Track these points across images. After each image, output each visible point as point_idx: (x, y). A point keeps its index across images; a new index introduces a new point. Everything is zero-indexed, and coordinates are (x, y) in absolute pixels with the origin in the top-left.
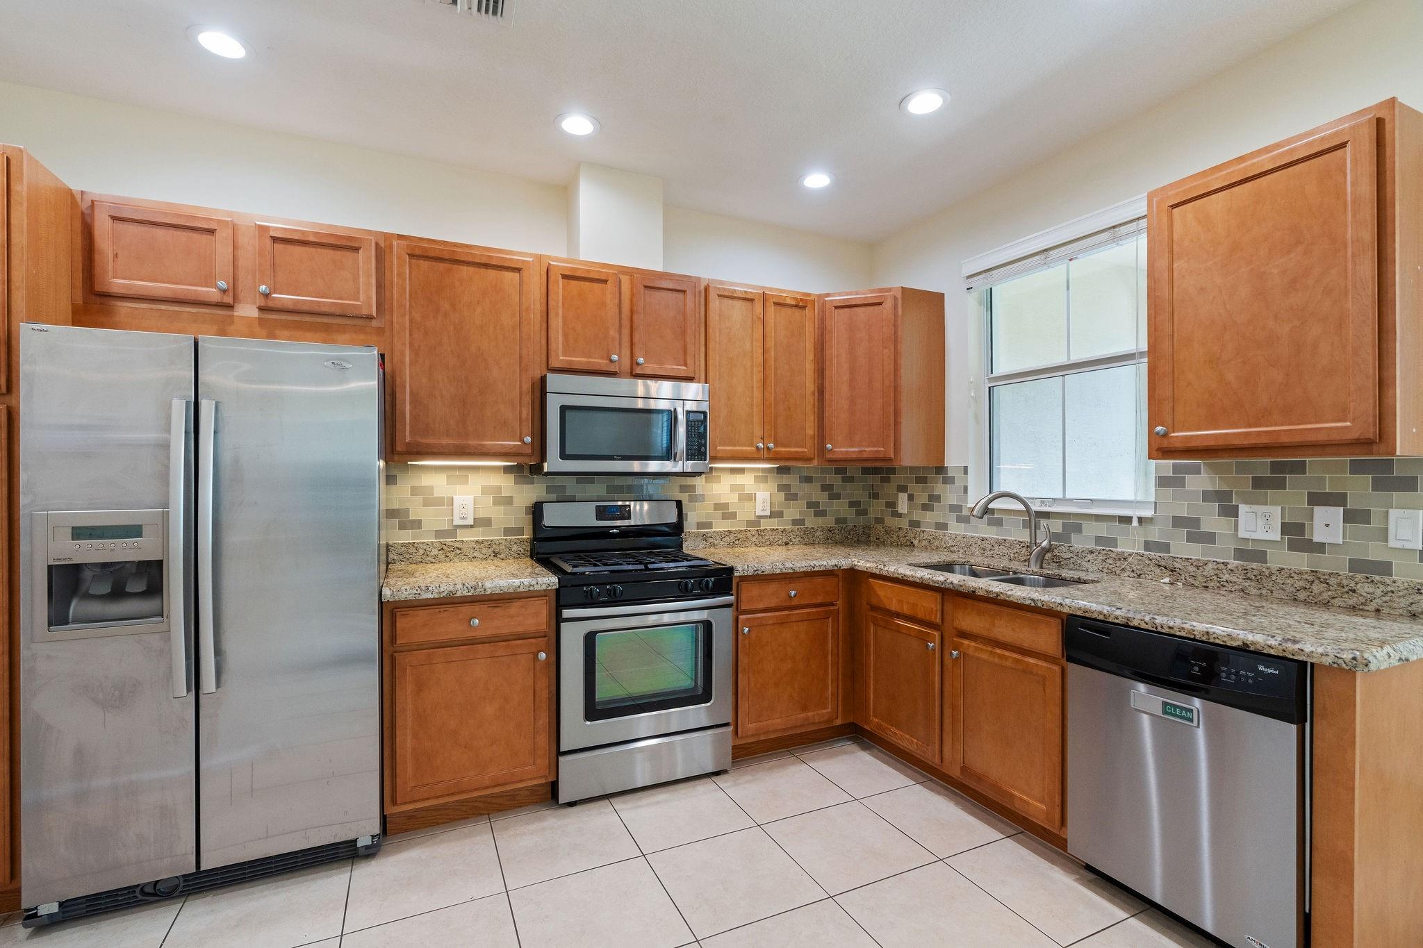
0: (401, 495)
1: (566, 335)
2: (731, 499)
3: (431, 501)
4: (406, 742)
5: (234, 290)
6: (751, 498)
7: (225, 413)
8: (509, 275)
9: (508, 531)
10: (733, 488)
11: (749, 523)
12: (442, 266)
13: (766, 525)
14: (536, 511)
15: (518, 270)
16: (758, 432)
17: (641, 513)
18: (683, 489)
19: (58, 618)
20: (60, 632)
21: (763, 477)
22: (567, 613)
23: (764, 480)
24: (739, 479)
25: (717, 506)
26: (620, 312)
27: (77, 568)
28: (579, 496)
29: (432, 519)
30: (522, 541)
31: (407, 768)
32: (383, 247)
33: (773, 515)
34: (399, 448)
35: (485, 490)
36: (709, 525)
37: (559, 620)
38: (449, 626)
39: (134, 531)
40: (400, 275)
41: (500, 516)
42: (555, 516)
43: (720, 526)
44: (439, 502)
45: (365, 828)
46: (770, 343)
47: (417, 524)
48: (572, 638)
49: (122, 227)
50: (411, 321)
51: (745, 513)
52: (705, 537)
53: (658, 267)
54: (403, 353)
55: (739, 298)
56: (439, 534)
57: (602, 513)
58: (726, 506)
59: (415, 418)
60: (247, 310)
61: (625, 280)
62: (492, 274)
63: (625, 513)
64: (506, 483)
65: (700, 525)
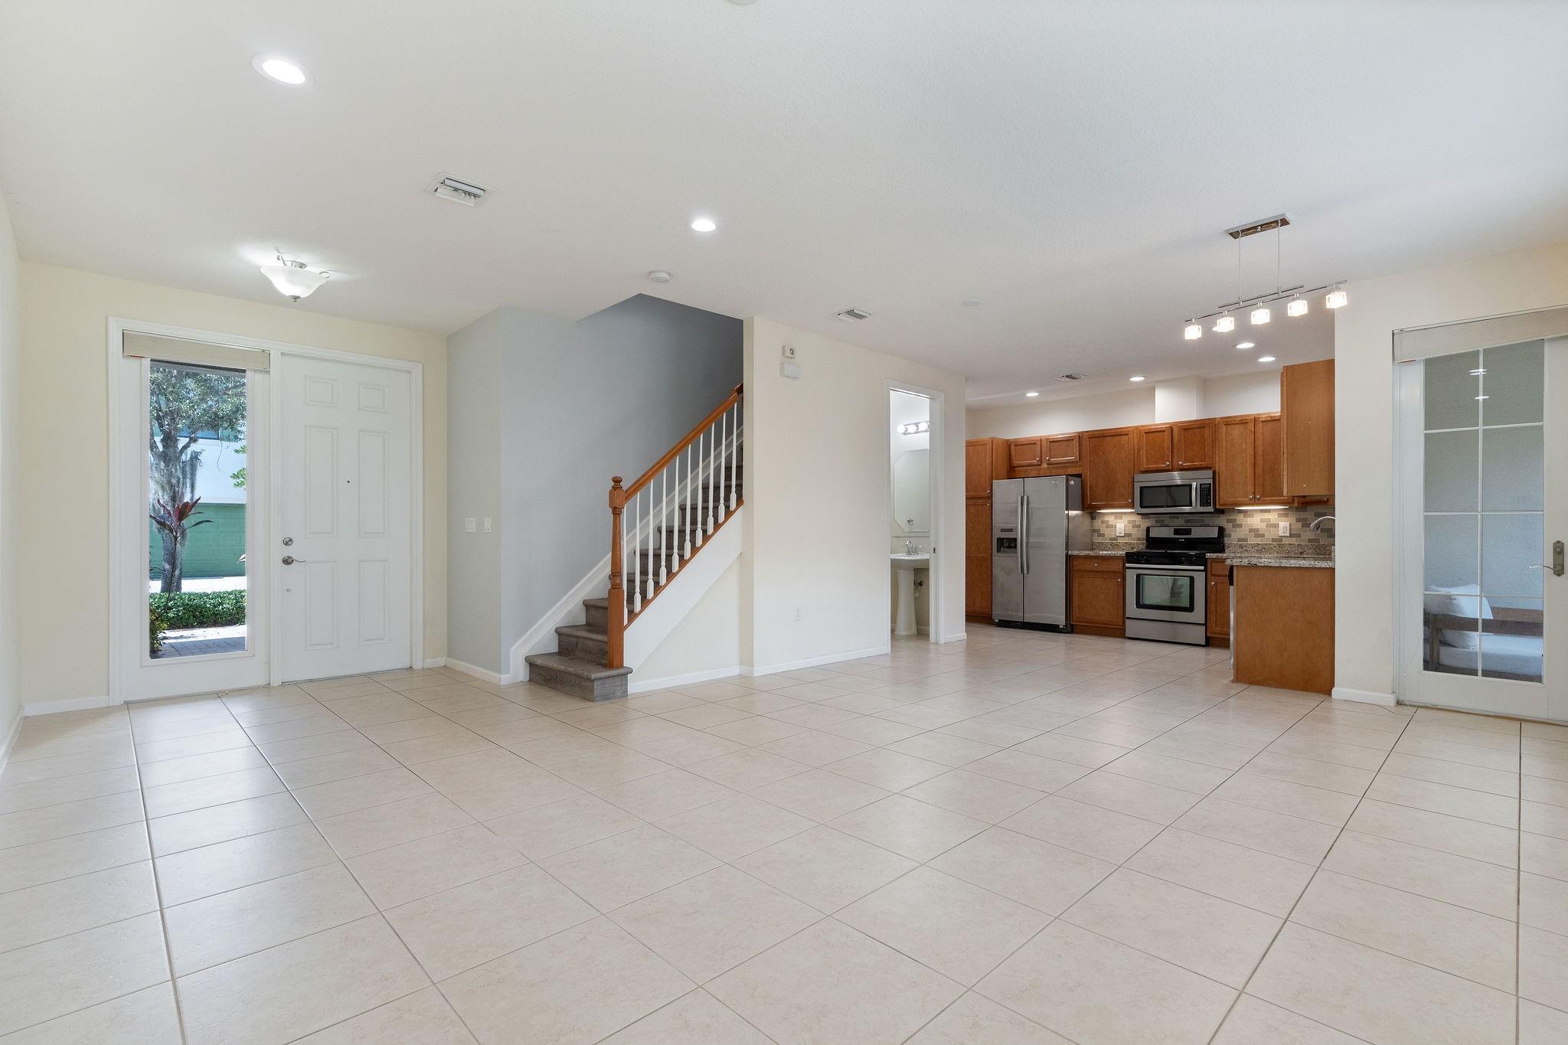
0: (1098, 524)
1: (1147, 458)
2: (1262, 526)
3: (1108, 526)
4: (1076, 601)
5: (1041, 461)
6: (1276, 526)
7: (1030, 499)
8: (1124, 437)
9: (1138, 539)
10: (1262, 521)
11: (1273, 540)
12: (1099, 439)
13: (1285, 541)
14: (1148, 529)
15: (1127, 434)
16: (1250, 489)
17: (1197, 533)
18: (1228, 521)
19: (999, 551)
20: (999, 554)
21: (1284, 514)
22: (1127, 565)
23: (1287, 515)
24: (1266, 516)
25: (1251, 530)
26: (1172, 443)
27: (1003, 539)
28: (1170, 524)
29: (1108, 533)
30: (1143, 543)
31: (1076, 609)
32: (1080, 436)
33: (1291, 536)
34: (1086, 506)
35: (1129, 522)
36: (1246, 540)
37: (1125, 568)
38: (1089, 566)
39: (1011, 530)
40: (1086, 446)
41: (1134, 532)
42: (1156, 533)
43: (1252, 541)
44: (1112, 526)
45: (1060, 619)
46: (1259, 443)
47: (1103, 535)
48: (1131, 577)
49: (1018, 447)
50: (1090, 461)
51: (1270, 534)
52: (1241, 546)
53: (1194, 417)
54: (1086, 473)
55: (1238, 424)
56: (1111, 539)
57: (1177, 532)
58: (1258, 530)
59: (1091, 495)
60: (1045, 466)
61: (1175, 430)
62: (1117, 438)
63: (1188, 532)
64: (1137, 519)
65: (1239, 540)
